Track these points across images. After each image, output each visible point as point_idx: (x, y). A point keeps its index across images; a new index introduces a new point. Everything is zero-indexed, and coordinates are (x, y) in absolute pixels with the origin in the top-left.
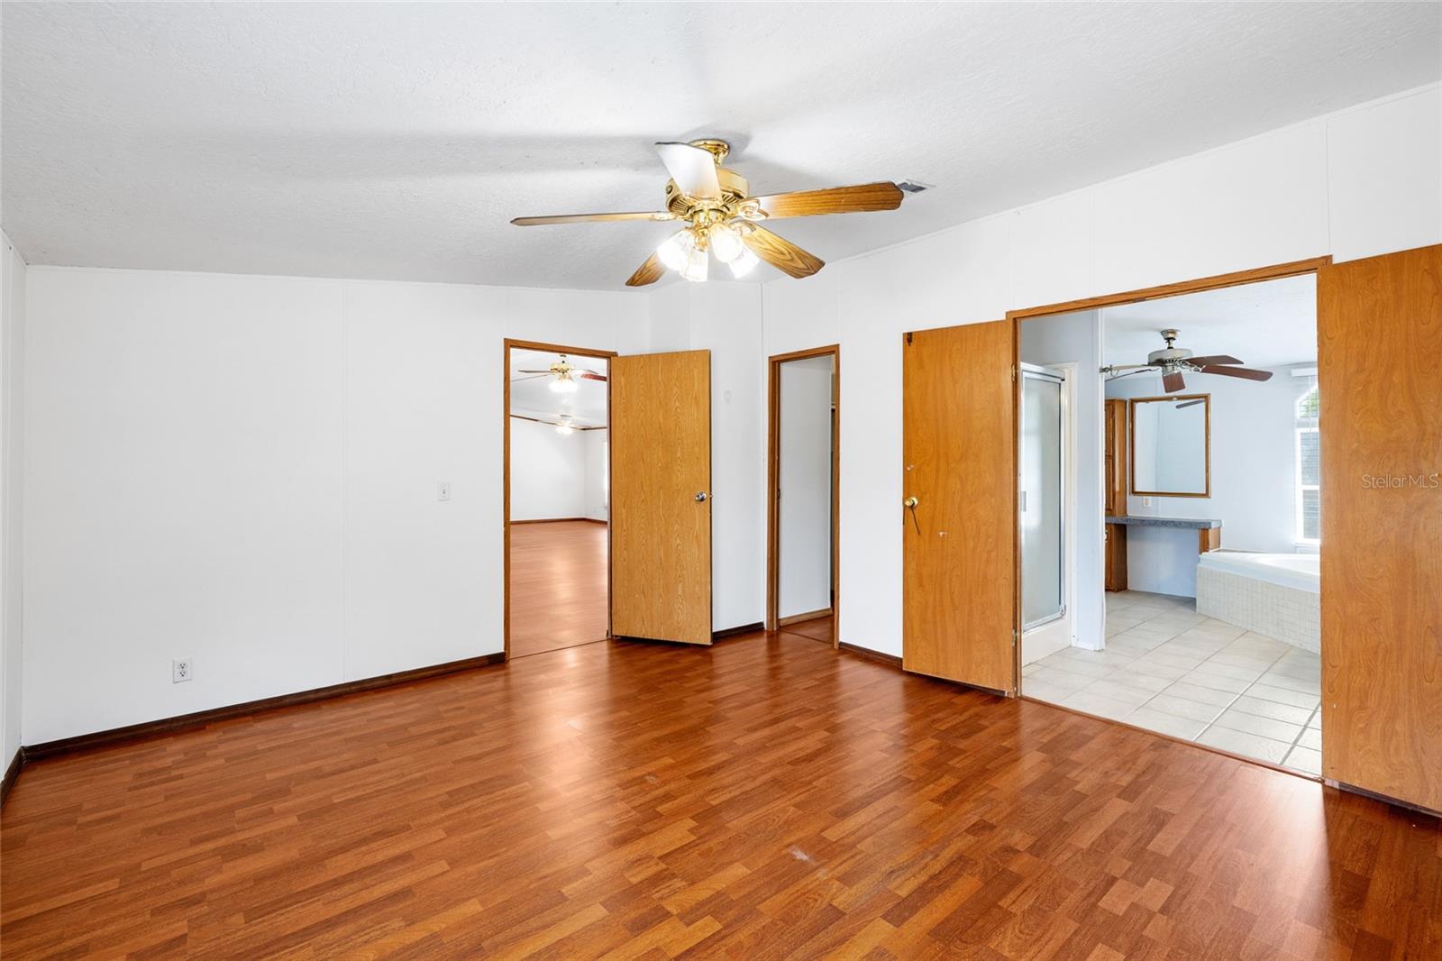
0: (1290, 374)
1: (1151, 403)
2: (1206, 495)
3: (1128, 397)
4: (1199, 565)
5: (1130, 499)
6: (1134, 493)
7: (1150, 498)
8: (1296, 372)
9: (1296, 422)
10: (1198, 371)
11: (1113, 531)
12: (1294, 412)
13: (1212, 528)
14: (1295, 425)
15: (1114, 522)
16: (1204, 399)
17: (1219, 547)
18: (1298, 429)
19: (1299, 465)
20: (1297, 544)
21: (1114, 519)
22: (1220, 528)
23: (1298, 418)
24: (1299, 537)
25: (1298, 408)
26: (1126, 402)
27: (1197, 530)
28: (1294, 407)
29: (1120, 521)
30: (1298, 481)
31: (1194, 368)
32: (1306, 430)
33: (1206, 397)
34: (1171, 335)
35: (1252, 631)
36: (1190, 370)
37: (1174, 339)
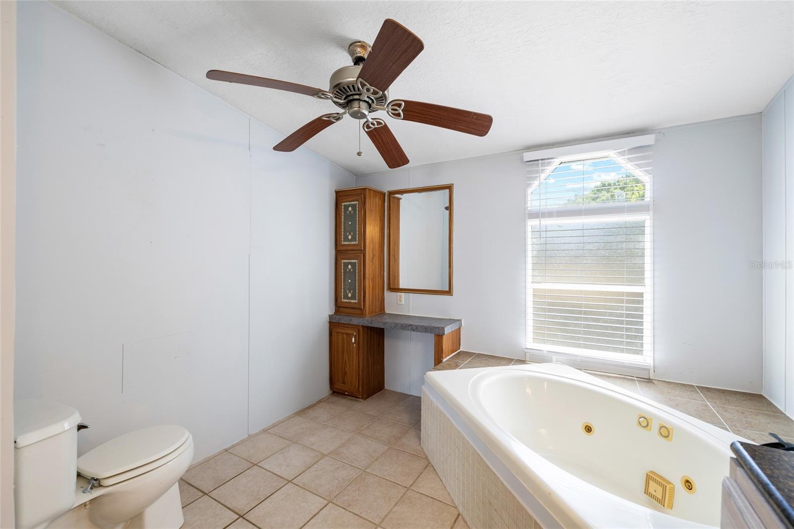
0: (522, 159)
1: (407, 195)
2: (449, 292)
3: (386, 189)
5: (388, 296)
7: (407, 295)
8: (529, 156)
9: (527, 212)
10: (399, 115)
11: (361, 333)
12: (525, 202)
13: (446, 334)
14: (527, 216)
15: (361, 324)
16: (448, 190)
17: (460, 349)
18: (528, 220)
19: (529, 260)
20: (526, 348)
21: (361, 320)
22: (460, 328)
23: (529, 208)
24: (529, 341)
25: (529, 196)
26: (384, 194)
27: (433, 335)
28: (525, 196)
29: (366, 324)
30: (529, 279)
31: (390, 107)
32: (536, 222)
33: (450, 188)
34: (359, 52)
35: (463, 518)
36: (388, 112)
37: (364, 60)
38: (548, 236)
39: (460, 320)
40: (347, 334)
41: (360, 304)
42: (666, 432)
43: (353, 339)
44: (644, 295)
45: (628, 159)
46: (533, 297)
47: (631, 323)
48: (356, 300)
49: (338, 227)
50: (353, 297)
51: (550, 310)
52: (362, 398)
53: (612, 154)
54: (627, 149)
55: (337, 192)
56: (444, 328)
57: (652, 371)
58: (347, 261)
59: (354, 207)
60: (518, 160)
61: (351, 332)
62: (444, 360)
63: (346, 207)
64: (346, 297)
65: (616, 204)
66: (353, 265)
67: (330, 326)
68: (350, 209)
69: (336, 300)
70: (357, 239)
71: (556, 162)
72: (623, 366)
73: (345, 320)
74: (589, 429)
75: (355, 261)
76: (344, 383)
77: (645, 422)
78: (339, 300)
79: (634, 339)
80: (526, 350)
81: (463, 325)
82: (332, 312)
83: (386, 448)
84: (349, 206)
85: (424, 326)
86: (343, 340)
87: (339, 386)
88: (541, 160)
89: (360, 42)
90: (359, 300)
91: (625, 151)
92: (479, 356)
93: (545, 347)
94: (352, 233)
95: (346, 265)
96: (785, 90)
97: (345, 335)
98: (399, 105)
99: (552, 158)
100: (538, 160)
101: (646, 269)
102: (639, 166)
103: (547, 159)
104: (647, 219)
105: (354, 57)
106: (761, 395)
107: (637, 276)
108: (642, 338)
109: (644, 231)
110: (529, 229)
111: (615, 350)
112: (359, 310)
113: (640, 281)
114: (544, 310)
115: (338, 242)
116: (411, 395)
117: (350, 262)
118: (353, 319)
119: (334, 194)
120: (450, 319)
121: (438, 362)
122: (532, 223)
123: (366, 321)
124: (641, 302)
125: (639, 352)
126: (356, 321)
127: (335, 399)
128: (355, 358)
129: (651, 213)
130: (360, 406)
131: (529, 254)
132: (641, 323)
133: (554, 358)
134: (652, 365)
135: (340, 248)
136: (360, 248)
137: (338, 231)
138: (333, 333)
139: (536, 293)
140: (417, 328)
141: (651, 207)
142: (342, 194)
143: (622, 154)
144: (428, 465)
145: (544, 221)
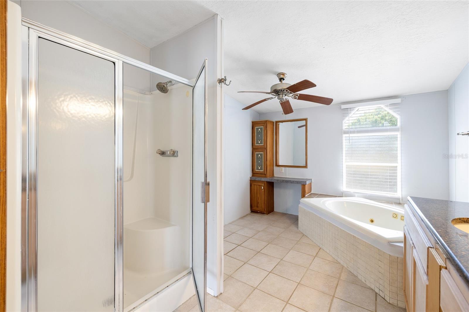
0: (340, 108)
1: (284, 123)
2: (306, 167)
3: (274, 120)
4: (299, 205)
5: (276, 169)
6: (278, 166)
7: (283, 168)
8: (343, 107)
9: (343, 131)
10: (296, 98)
11: (266, 185)
12: (342, 126)
13: (307, 184)
14: (343, 133)
15: (266, 181)
16: (305, 121)
17: (311, 192)
19: (344, 152)
20: (343, 191)
21: (266, 179)
22: (311, 183)
23: (344, 129)
24: (344, 188)
25: (344, 124)
26: (274, 123)
27: (301, 184)
28: (342, 124)
29: (269, 180)
30: (344, 160)
31: (293, 96)
32: (347, 135)
33: (306, 120)
34: (282, 76)
35: (322, 249)
36: (292, 97)
37: (284, 79)
38: (353, 142)
39: (311, 179)
40: (259, 185)
41: (265, 172)
42: (403, 218)
43: (262, 187)
44: (398, 167)
45: (389, 108)
46: (346, 169)
47: (391, 179)
48: (262, 170)
49: (254, 138)
50: (261, 169)
51: (354, 174)
52: (266, 214)
53: (382, 106)
54: (389, 104)
55: (253, 122)
56: (306, 182)
57: (401, 199)
58: (258, 153)
59: (261, 129)
60: (338, 108)
61: (261, 184)
62: (306, 196)
63: (258, 129)
64: (258, 169)
65: (384, 128)
66: (261, 155)
67: (250, 182)
68: (259, 130)
69: (253, 170)
70: (263, 143)
71: (356, 109)
72: (388, 198)
73: (258, 179)
74: (372, 221)
75: (262, 153)
76: (257, 207)
77: (395, 215)
78: (254, 171)
79: (393, 186)
80: (343, 192)
81: (313, 181)
82: (251, 176)
83: (284, 230)
84: (259, 128)
85: (296, 181)
86: (257, 188)
87: (255, 208)
88: (350, 108)
89: (283, 73)
90: (264, 170)
91: (388, 105)
92: (321, 195)
93: (352, 190)
94: (260, 141)
95: (258, 155)
96: (454, 84)
97: (258, 186)
98: (297, 95)
99: (355, 108)
100: (348, 108)
101: (398, 156)
102: (395, 112)
103: (352, 108)
104: (398, 134)
105: (279, 78)
107: (394, 158)
108: (397, 186)
109: (397, 139)
110: (344, 138)
111: (384, 191)
112: (264, 175)
113: (396, 161)
114: (351, 174)
115: (254, 144)
116: (287, 214)
117: (259, 154)
118: (262, 178)
119: (252, 123)
120: (306, 179)
121: (303, 196)
122: (344, 135)
123: (268, 179)
124: (396, 170)
125: (395, 192)
126: (263, 179)
127: (253, 214)
128: (263, 196)
129: (400, 132)
130: (265, 217)
131: (344, 149)
132: (396, 179)
133: (356, 195)
134: (401, 197)
135: (254, 147)
136: (264, 147)
137: (254, 139)
138: (252, 185)
139: (348, 167)
140: (293, 182)
141: (401, 129)
142: (255, 123)
143: (387, 106)
144: (304, 235)
145: (351, 135)
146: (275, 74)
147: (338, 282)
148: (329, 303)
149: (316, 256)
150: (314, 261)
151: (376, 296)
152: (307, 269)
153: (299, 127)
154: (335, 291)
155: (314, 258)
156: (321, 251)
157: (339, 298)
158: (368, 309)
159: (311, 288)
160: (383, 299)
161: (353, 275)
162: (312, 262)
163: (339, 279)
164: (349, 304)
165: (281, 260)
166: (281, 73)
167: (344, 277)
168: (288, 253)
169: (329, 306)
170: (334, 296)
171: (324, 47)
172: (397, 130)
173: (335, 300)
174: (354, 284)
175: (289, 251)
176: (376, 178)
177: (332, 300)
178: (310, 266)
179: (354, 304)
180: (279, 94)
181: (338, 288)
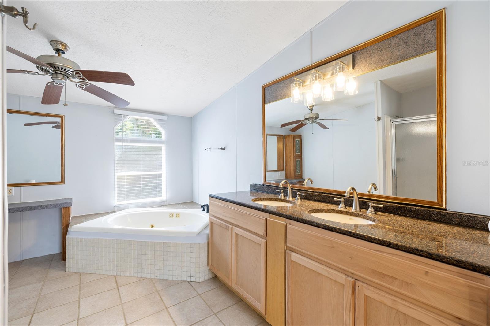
0: (113, 112)
2: (62, 182)
7: (14, 188)
9: (115, 139)
14: (115, 141)
16: (60, 118)
18: (116, 142)
23: (116, 137)
24: (116, 202)
28: (114, 130)
31: (80, 83)
32: (121, 144)
33: (62, 117)
34: (60, 47)
35: (118, 276)
36: (76, 85)
37: (64, 53)
42: (178, 215)
44: (162, 174)
45: (158, 123)
46: (118, 180)
51: (125, 185)
53: (151, 119)
57: (166, 202)
60: (109, 111)
62: (70, 221)
71: (129, 117)
77: (171, 215)
80: (115, 206)
81: (73, 201)
85: (53, 204)
88: (123, 115)
89: (64, 43)
93: (125, 202)
96: (198, 115)
99: (128, 115)
101: (163, 165)
102: (162, 127)
103: (126, 115)
104: (163, 147)
105: (55, 47)
106: (193, 202)
107: (160, 167)
109: (162, 151)
110: (116, 146)
111: (153, 197)
113: (160, 169)
122: (117, 143)
124: (161, 177)
125: (160, 196)
129: (165, 144)
134: (166, 200)
139: (119, 177)
140: (47, 207)
141: (165, 142)
143: (156, 120)
144: (80, 274)
145: (125, 144)
146: (47, 38)
147: (159, 294)
148: (168, 316)
149: (118, 287)
150: (120, 292)
151: (190, 284)
152: (121, 305)
153: (26, 125)
154: (164, 303)
155: (118, 290)
156: (118, 278)
157: (171, 306)
158: (194, 296)
159: (142, 318)
160: (195, 283)
161: (163, 280)
162: (120, 295)
163: (157, 291)
164: (181, 304)
165: (78, 321)
166: (61, 42)
167: (159, 287)
168: (79, 305)
169: (170, 319)
170: (167, 308)
171: (142, 46)
172: (162, 142)
173: (170, 310)
174: (170, 286)
175: (79, 303)
176: (146, 186)
177: (169, 312)
178: (121, 300)
179: (184, 300)
180: (57, 72)
181: (163, 299)
